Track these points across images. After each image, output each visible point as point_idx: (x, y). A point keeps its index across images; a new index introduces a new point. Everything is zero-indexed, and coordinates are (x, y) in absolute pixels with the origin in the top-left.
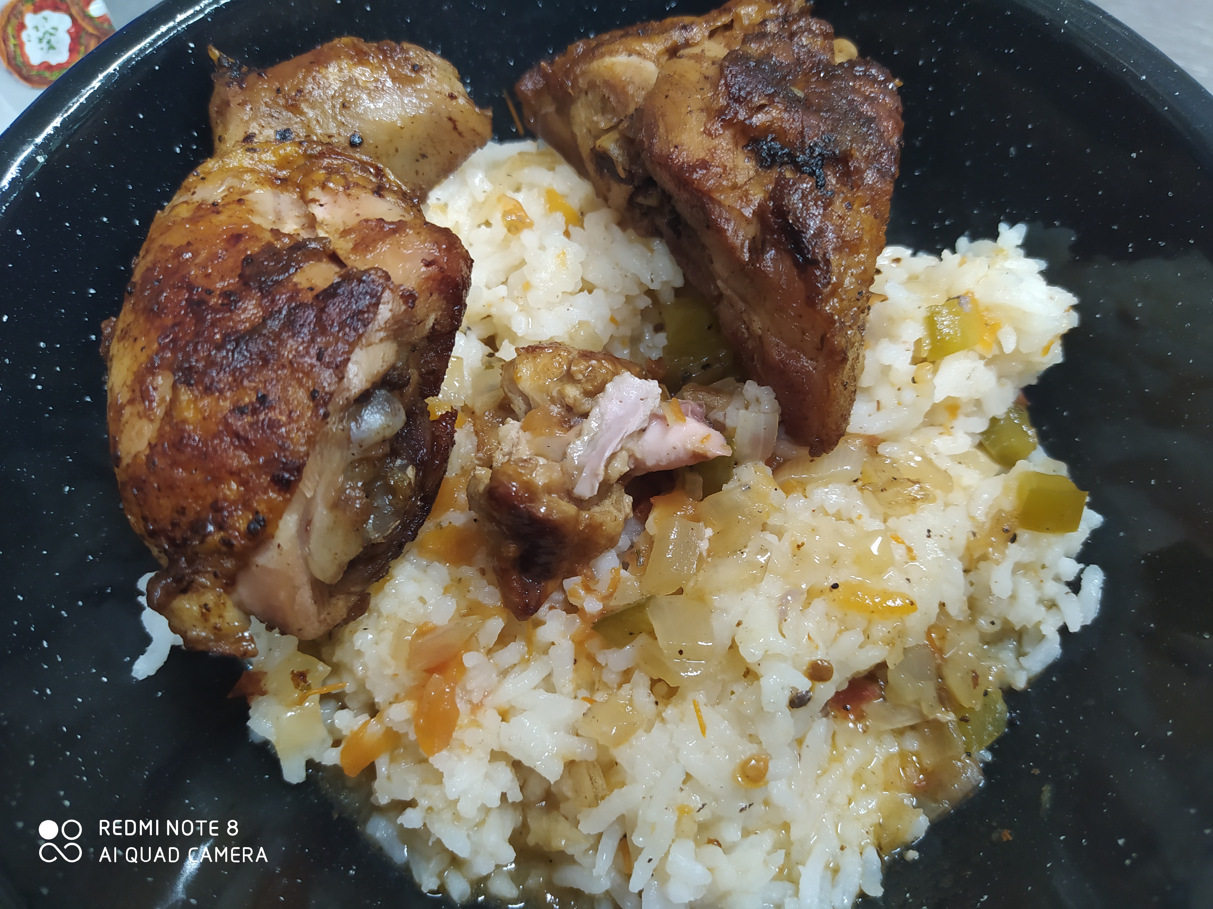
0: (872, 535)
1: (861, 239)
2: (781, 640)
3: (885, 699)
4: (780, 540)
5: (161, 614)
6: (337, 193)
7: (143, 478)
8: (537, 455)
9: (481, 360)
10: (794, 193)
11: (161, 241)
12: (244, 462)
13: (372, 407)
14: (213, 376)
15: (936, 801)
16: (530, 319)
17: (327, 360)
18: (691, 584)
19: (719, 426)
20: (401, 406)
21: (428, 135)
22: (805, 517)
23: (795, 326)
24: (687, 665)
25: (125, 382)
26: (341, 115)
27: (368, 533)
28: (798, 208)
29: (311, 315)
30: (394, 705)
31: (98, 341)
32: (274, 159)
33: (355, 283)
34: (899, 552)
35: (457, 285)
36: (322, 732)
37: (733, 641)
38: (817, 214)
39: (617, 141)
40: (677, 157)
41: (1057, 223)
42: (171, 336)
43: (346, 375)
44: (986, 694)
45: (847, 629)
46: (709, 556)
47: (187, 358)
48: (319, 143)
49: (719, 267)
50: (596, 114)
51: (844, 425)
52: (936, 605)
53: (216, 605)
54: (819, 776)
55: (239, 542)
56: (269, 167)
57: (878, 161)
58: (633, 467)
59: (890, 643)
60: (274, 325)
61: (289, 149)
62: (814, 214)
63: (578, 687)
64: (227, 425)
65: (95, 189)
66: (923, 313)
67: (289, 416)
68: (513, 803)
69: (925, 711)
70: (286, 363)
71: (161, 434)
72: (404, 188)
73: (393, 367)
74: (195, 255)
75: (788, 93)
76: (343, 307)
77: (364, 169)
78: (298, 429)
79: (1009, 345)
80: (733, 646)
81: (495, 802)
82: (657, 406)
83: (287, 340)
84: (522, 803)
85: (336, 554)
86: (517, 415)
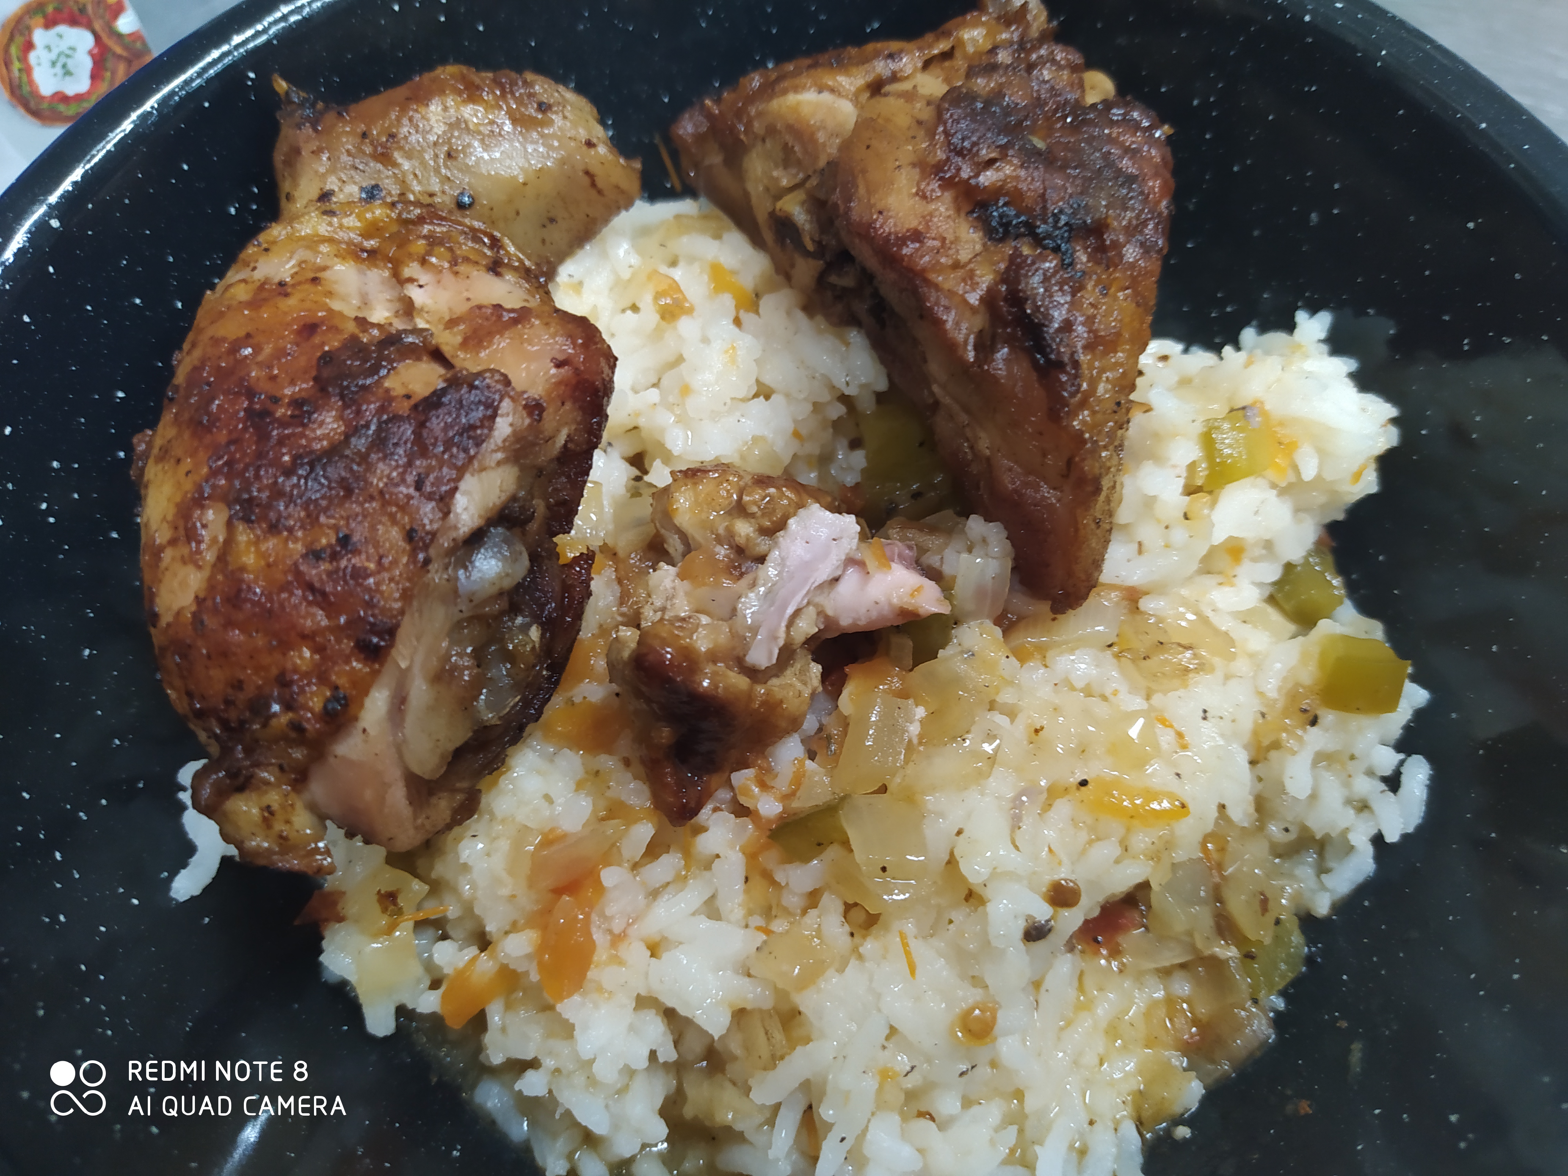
0: (1131, 717)
1: (1118, 334)
2: (1014, 854)
3: (1147, 928)
4: (1012, 721)
5: (210, 818)
6: (441, 271)
7: (188, 641)
8: (697, 612)
9: (626, 486)
10: (1033, 274)
11: (211, 332)
12: (320, 621)
13: (486, 549)
14: (279, 511)
15: (1213, 1061)
16: (689, 433)
17: (429, 489)
18: (898, 780)
19: (933, 574)
20: (523, 549)
21: (559, 193)
22: (1045, 692)
23: (1034, 446)
24: (892, 886)
25: (164, 518)
26: (446, 167)
27: (479, 712)
28: (1038, 294)
29: (407, 430)
30: (511, 936)
31: (129, 460)
32: (358, 224)
33: (465, 389)
34: (1166, 739)
35: (596, 391)
36: (417, 970)
37: (952, 854)
38: (1062, 302)
39: (803, 203)
40: (881, 227)
41: (1371, 311)
42: (226, 458)
43: (453, 508)
44: (1278, 922)
45: (1098, 839)
46: (920, 743)
47: (247, 488)
48: (417, 204)
49: (935, 367)
50: (776, 166)
51: (1096, 574)
52: (1214, 808)
53: (283, 807)
54: (1062, 1029)
55: (312, 726)
56: (352, 235)
57: (1141, 232)
58: (822, 627)
59: (1155, 856)
60: (360, 443)
61: (378, 212)
62: (1059, 303)
63: (750, 913)
64: (298, 574)
65: (125, 262)
66: (1198, 428)
67: (379, 563)
68: (665, 1064)
69: (1199, 945)
70: (375, 494)
71: (211, 586)
72: (527, 263)
73: (514, 498)
74: (257, 350)
75: (1025, 144)
76: (450, 420)
77: (477, 239)
78: (391, 580)
79: (1309, 469)
80: (952, 861)
81: (642, 1062)
82: (854, 548)
83: (377, 463)
84: (676, 1063)
85: (438, 740)
86: (672, 558)
